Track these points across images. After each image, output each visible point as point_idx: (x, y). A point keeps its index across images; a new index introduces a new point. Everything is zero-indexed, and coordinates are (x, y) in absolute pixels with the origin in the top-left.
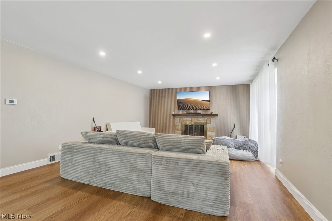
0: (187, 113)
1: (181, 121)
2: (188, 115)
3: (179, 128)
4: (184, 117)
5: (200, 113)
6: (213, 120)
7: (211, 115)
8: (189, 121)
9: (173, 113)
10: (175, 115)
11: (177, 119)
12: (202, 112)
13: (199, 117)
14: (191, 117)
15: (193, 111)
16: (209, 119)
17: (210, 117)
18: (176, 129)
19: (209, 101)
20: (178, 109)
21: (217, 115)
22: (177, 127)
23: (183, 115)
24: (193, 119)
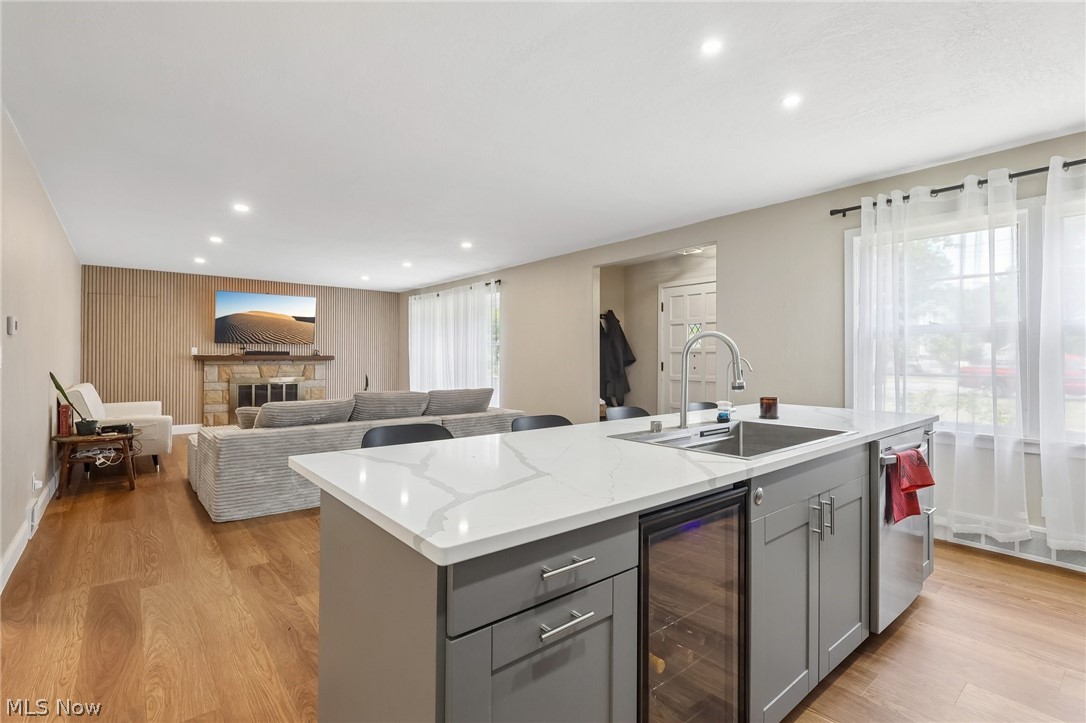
0: (248, 353)
1: (225, 376)
2: (249, 357)
3: (218, 396)
4: (237, 362)
5: (288, 353)
6: (320, 369)
7: (316, 358)
8: (250, 373)
9: (195, 351)
10: (201, 360)
11: (212, 372)
12: (294, 351)
13: (282, 362)
14: (258, 363)
15: (263, 348)
16: (311, 367)
17: (313, 362)
18: (208, 401)
19: (311, 320)
20: (217, 341)
21: (331, 358)
22: (211, 395)
23: (232, 358)
24: (265, 368)
